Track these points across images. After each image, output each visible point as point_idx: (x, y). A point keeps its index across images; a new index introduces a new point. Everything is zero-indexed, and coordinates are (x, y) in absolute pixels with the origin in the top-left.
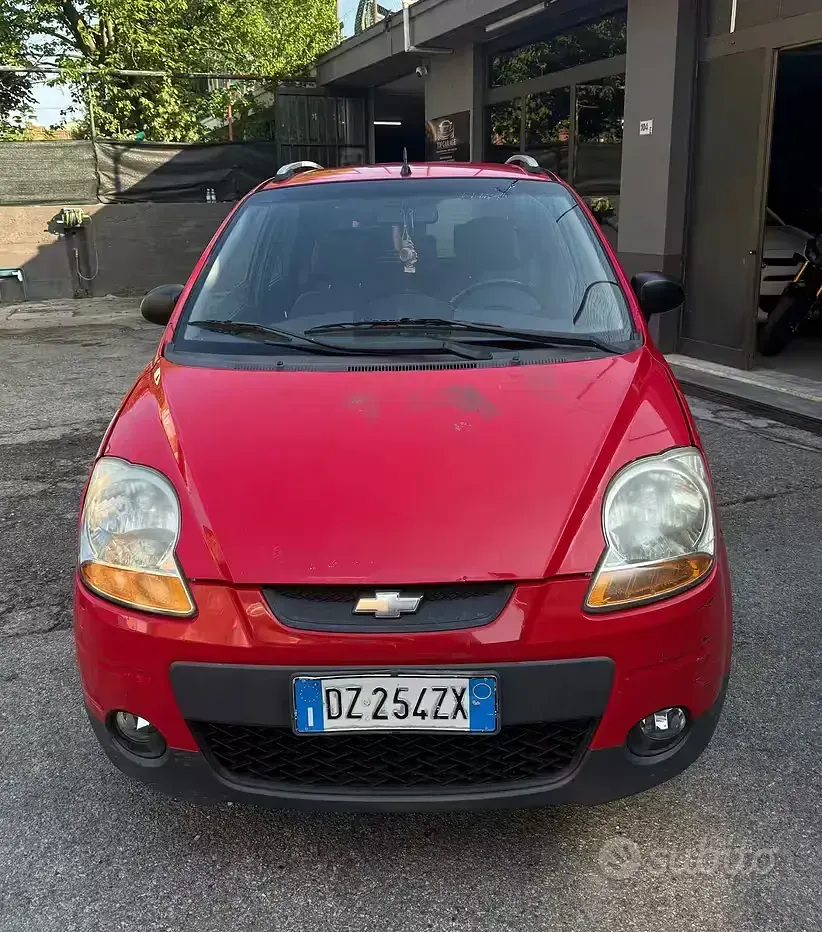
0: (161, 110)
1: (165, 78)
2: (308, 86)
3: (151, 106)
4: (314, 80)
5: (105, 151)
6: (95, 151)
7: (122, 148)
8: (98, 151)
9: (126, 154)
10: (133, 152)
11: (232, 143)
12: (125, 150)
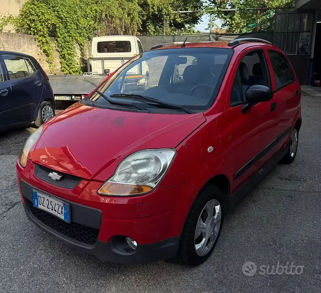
0: (233, 22)
1: (236, 11)
2: (291, 10)
3: (230, 21)
4: (294, 8)
5: (213, 37)
6: (210, 37)
7: (219, 35)
8: (211, 37)
9: (220, 38)
10: (222, 37)
11: (258, 32)
12: (219, 37)
